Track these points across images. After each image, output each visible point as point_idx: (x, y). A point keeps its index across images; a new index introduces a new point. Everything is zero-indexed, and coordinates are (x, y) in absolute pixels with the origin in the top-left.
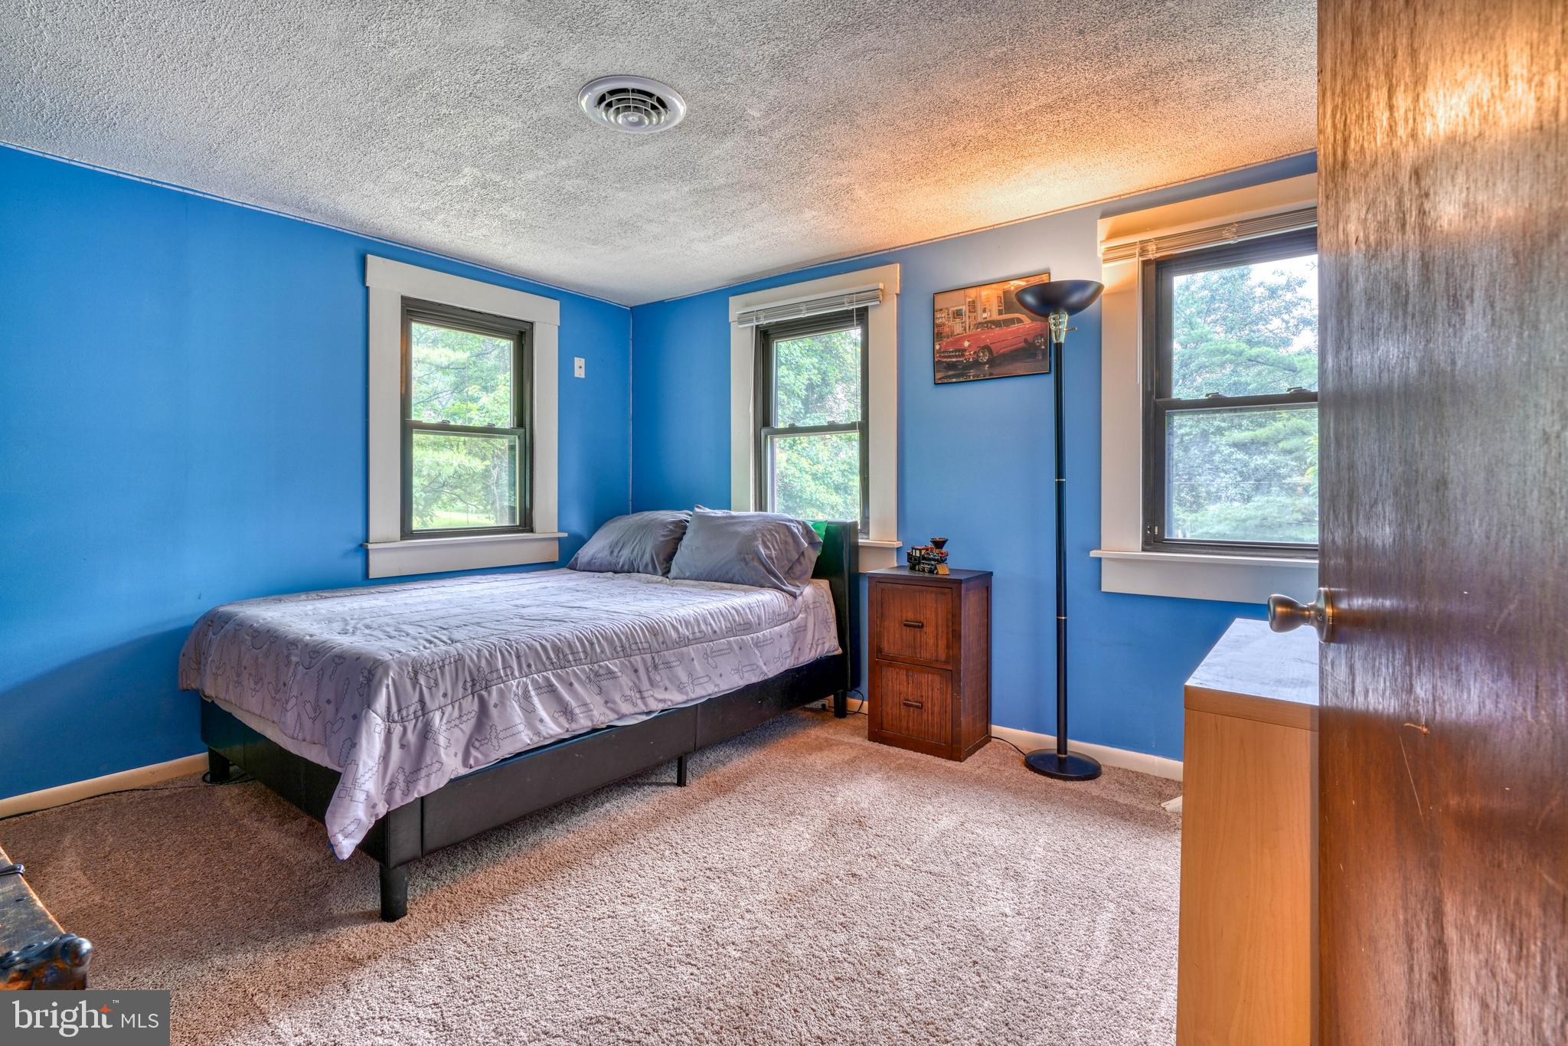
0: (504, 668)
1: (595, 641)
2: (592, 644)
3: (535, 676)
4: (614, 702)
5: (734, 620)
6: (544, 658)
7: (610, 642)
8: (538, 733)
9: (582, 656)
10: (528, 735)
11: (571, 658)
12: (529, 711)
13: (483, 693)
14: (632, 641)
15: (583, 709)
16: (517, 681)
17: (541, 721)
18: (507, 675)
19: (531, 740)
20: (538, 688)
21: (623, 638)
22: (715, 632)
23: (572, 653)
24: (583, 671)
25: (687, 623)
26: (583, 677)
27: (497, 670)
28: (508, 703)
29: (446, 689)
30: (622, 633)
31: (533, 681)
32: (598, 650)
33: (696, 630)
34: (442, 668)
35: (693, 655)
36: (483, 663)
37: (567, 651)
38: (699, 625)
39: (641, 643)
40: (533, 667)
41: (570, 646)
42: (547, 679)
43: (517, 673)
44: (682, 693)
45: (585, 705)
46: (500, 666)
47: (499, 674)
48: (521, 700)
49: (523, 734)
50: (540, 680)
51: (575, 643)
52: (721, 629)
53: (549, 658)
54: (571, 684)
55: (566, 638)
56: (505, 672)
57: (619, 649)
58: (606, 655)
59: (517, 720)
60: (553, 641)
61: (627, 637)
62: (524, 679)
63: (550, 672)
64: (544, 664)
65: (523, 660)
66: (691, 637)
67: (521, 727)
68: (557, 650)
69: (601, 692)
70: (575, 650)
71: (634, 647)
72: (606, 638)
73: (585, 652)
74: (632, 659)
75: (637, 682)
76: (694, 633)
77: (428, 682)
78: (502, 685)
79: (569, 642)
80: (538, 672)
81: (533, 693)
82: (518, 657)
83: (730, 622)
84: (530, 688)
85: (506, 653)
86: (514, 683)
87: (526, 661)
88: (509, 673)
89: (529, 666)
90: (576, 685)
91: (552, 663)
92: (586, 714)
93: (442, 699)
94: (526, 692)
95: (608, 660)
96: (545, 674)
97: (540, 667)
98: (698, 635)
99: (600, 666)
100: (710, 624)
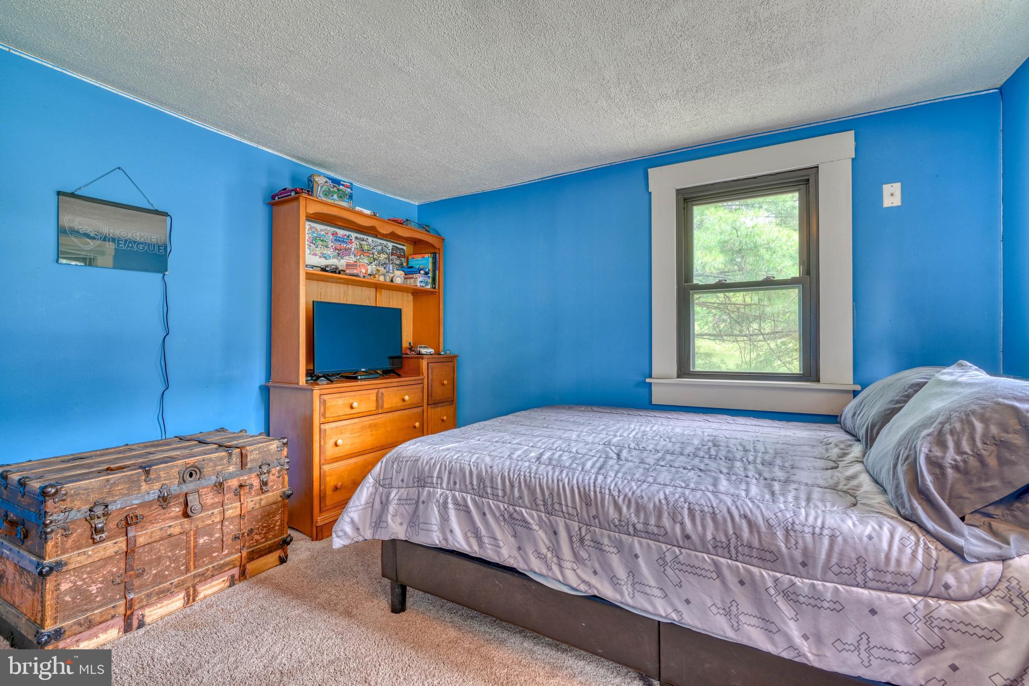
0: (437, 478)
1: (516, 485)
2: (512, 486)
3: (457, 493)
4: (525, 553)
5: (738, 537)
6: (468, 482)
7: (532, 491)
8: (446, 540)
9: (500, 493)
10: (438, 537)
11: (489, 490)
12: (445, 519)
13: (420, 489)
14: (556, 500)
15: (492, 542)
16: (442, 490)
17: (451, 531)
18: (437, 484)
19: (440, 542)
20: (456, 503)
21: (547, 493)
22: (688, 537)
23: (492, 487)
24: (498, 508)
25: (640, 508)
26: (498, 514)
27: (432, 477)
28: (430, 505)
29: (404, 477)
30: (548, 488)
31: (454, 497)
32: (517, 494)
33: (652, 521)
34: (407, 461)
35: (638, 549)
36: (427, 468)
37: (488, 484)
38: (659, 516)
39: (567, 506)
40: (458, 485)
41: (492, 481)
42: (464, 500)
43: (444, 485)
44: (615, 590)
45: (495, 539)
46: (435, 475)
47: (432, 480)
48: (441, 507)
49: (434, 533)
50: (459, 499)
51: (497, 479)
52: (703, 539)
53: (471, 483)
54: (484, 514)
55: (492, 472)
56: (437, 481)
57: (540, 502)
58: (523, 501)
59: (434, 521)
60: (481, 471)
61: (551, 494)
62: (448, 492)
63: (469, 496)
64: (466, 486)
65: (452, 476)
66: (640, 527)
67: (435, 528)
68: (480, 479)
69: (515, 536)
70: (495, 486)
71: (557, 507)
72: (528, 486)
73: (504, 490)
74: (552, 518)
75: (556, 546)
76: (646, 524)
77: (397, 468)
78: (432, 489)
79: (492, 476)
80: (461, 491)
81: (451, 506)
82: (450, 473)
83: (726, 535)
84: (450, 500)
85: (443, 467)
86: (439, 491)
87: (454, 479)
88: (439, 482)
89: (455, 483)
90: (489, 516)
91: (473, 489)
92: (494, 548)
93: (400, 482)
94: (445, 503)
95: (526, 508)
96: (464, 495)
97: (463, 487)
98: (653, 529)
99: (515, 511)
100: (682, 524)
